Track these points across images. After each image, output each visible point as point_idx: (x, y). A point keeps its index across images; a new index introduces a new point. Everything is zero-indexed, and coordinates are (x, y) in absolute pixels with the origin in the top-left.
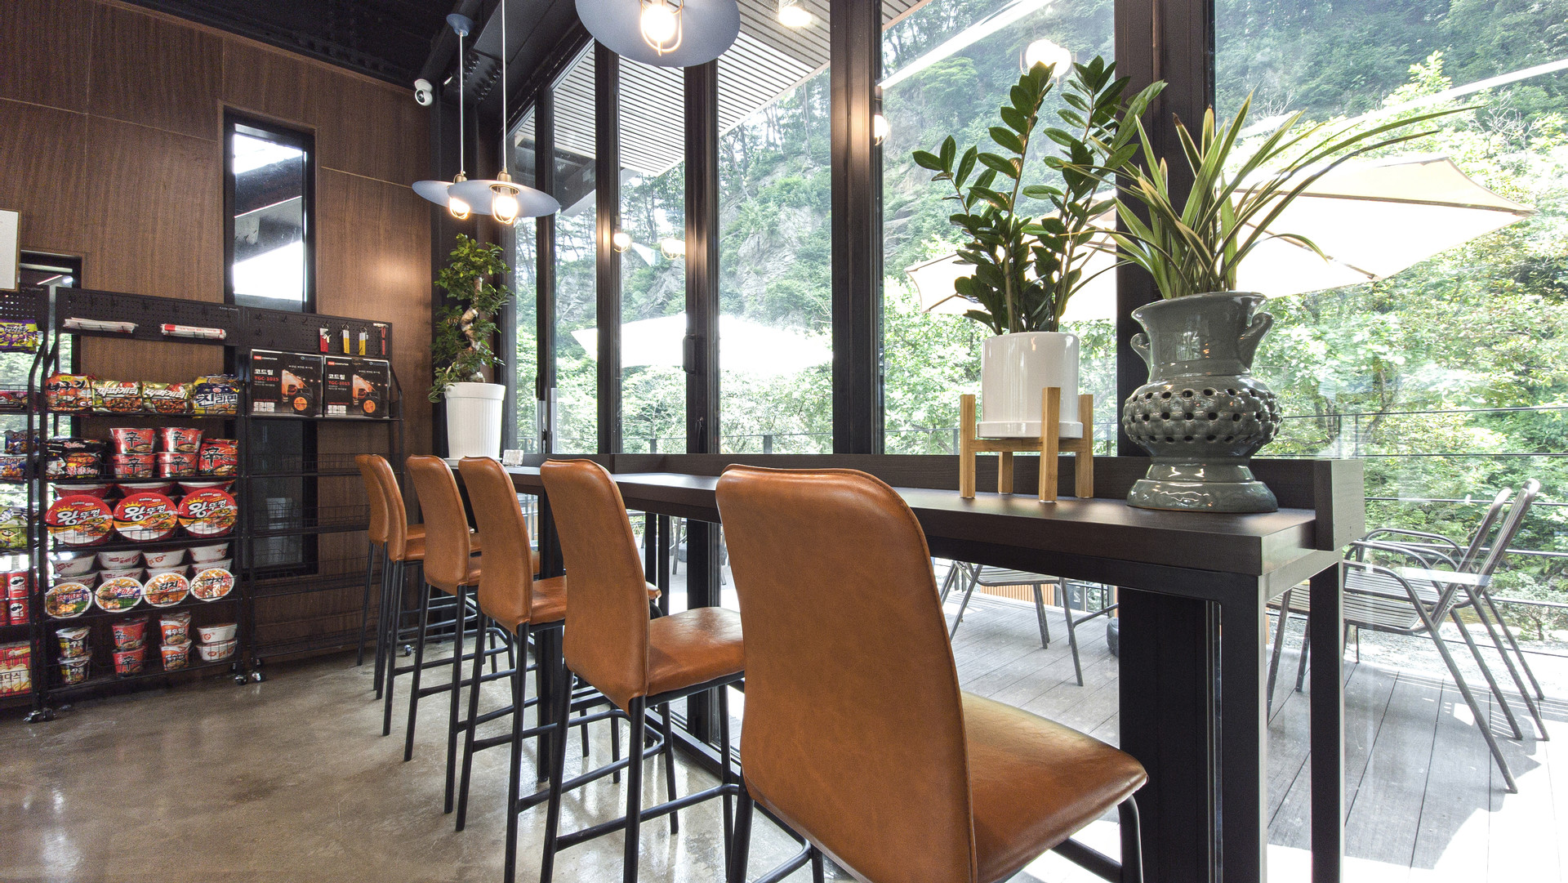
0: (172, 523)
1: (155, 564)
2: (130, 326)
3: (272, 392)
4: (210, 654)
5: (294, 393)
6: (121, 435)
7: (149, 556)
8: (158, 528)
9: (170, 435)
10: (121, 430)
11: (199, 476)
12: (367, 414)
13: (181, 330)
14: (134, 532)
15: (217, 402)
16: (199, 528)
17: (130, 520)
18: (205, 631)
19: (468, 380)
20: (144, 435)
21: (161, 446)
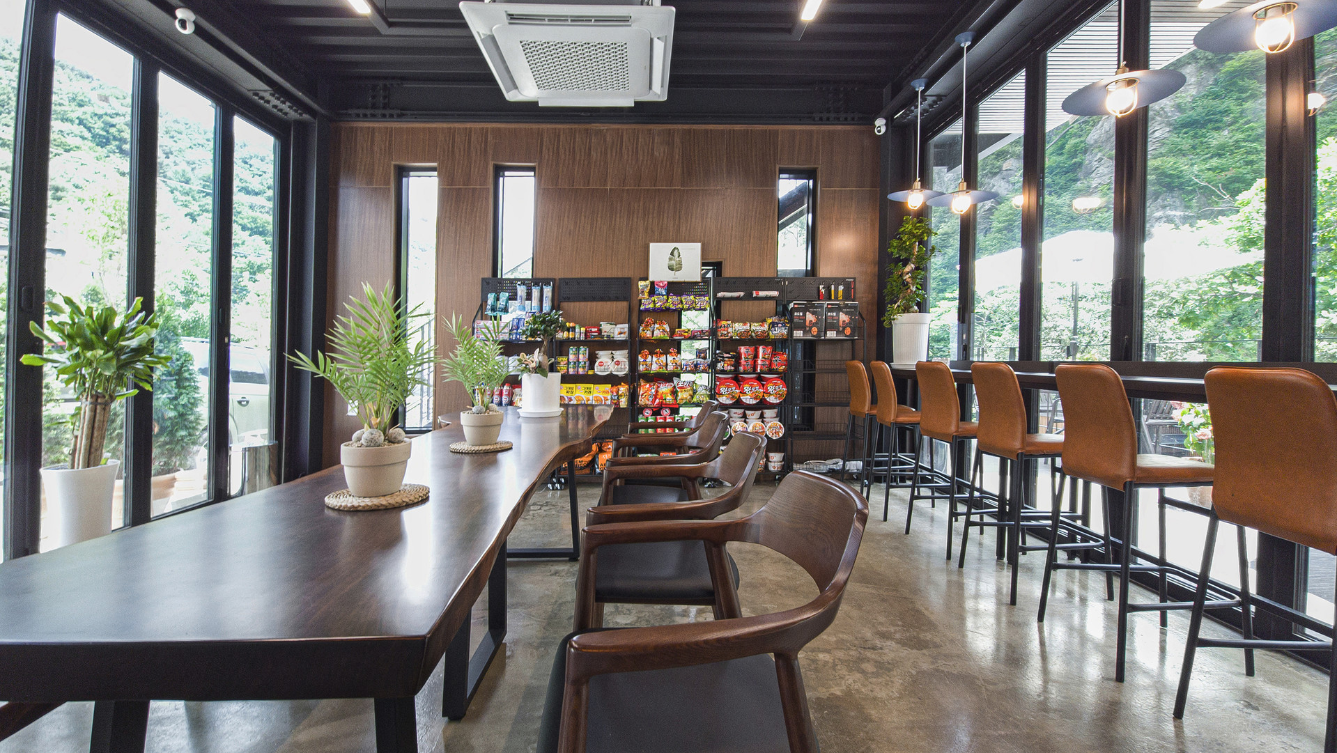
0: (761, 395)
1: (751, 417)
2: (742, 294)
3: (802, 326)
4: (774, 467)
5: (813, 324)
6: (743, 350)
7: (747, 412)
8: (756, 398)
9: (761, 349)
10: (743, 348)
11: (771, 371)
12: (846, 336)
13: (762, 294)
14: (747, 400)
15: (780, 332)
16: (771, 399)
17: (745, 393)
18: (771, 455)
19: (908, 312)
20: (751, 350)
21: (756, 356)
